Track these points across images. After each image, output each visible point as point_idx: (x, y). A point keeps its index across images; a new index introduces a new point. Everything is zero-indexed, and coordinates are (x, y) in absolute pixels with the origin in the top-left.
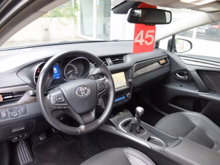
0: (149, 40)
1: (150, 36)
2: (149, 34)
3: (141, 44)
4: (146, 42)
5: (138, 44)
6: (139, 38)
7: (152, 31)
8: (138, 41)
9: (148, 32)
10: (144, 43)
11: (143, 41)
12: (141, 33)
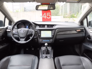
0: (49, 16)
1: (49, 15)
2: (48, 14)
3: (45, 18)
4: (47, 17)
5: (44, 18)
6: (44, 16)
7: (50, 13)
8: (44, 17)
9: (48, 13)
10: (46, 18)
11: (46, 17)
12: (45, 14)
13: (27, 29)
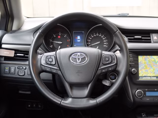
13: (94, 51)
